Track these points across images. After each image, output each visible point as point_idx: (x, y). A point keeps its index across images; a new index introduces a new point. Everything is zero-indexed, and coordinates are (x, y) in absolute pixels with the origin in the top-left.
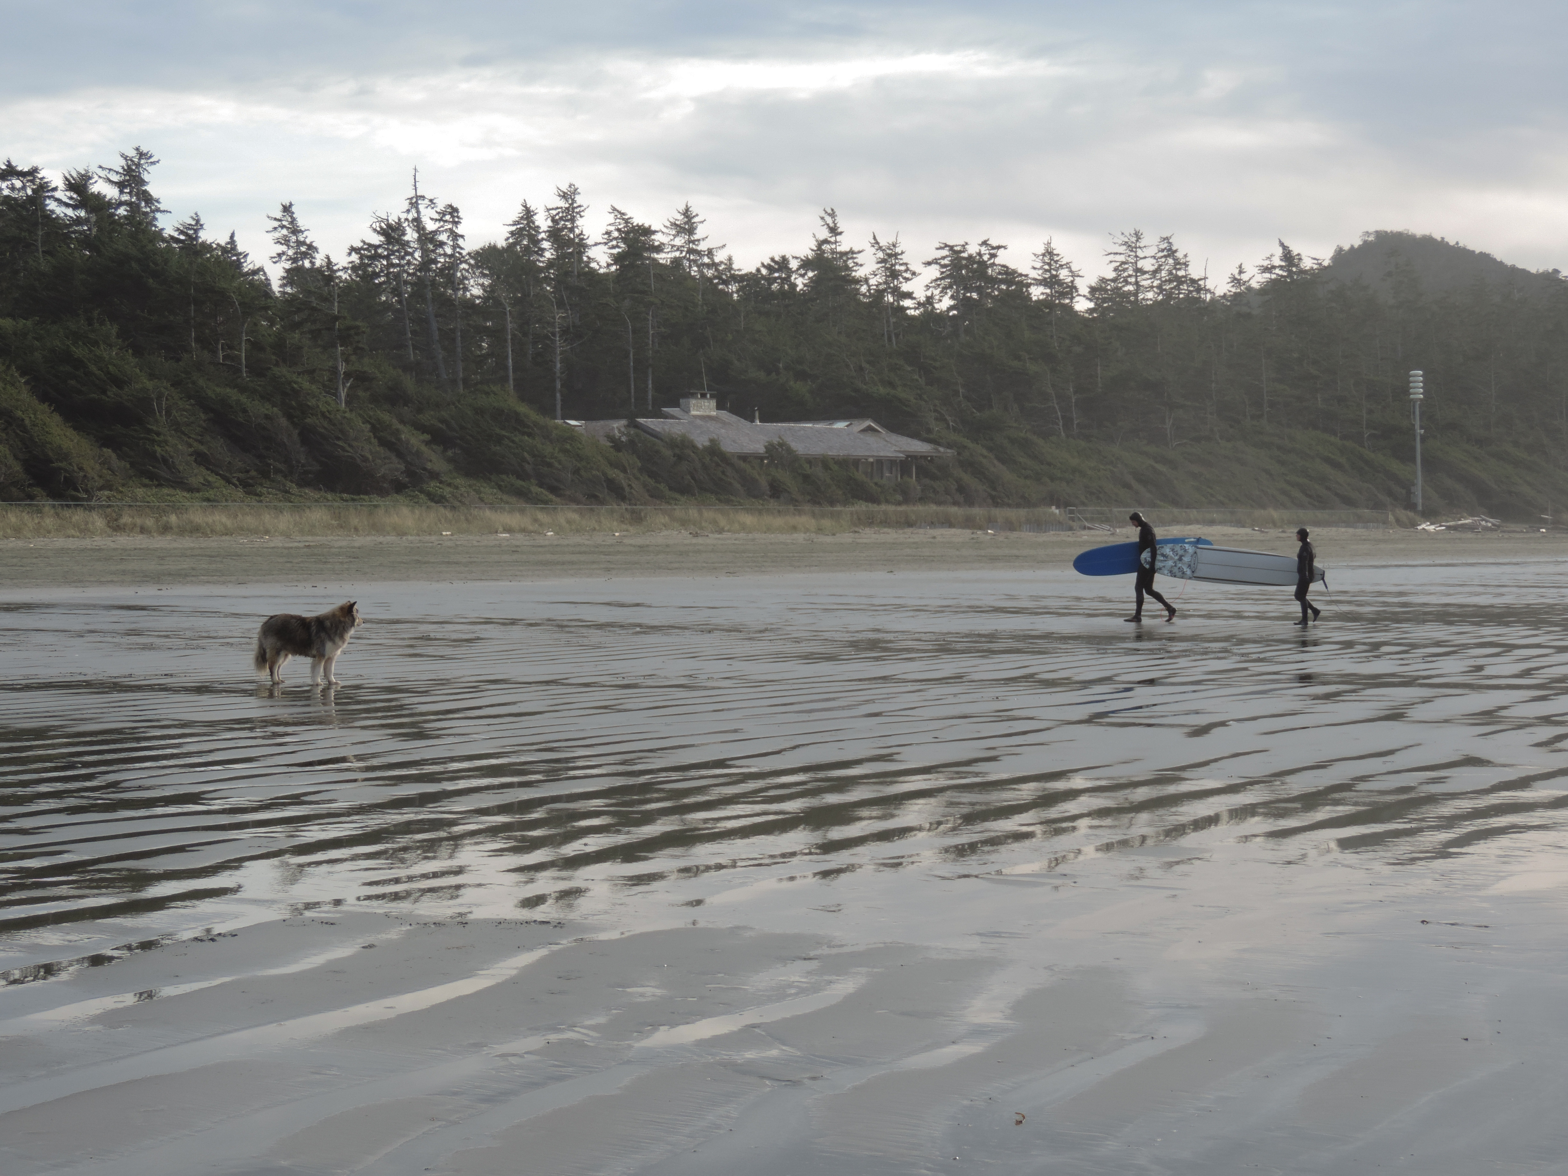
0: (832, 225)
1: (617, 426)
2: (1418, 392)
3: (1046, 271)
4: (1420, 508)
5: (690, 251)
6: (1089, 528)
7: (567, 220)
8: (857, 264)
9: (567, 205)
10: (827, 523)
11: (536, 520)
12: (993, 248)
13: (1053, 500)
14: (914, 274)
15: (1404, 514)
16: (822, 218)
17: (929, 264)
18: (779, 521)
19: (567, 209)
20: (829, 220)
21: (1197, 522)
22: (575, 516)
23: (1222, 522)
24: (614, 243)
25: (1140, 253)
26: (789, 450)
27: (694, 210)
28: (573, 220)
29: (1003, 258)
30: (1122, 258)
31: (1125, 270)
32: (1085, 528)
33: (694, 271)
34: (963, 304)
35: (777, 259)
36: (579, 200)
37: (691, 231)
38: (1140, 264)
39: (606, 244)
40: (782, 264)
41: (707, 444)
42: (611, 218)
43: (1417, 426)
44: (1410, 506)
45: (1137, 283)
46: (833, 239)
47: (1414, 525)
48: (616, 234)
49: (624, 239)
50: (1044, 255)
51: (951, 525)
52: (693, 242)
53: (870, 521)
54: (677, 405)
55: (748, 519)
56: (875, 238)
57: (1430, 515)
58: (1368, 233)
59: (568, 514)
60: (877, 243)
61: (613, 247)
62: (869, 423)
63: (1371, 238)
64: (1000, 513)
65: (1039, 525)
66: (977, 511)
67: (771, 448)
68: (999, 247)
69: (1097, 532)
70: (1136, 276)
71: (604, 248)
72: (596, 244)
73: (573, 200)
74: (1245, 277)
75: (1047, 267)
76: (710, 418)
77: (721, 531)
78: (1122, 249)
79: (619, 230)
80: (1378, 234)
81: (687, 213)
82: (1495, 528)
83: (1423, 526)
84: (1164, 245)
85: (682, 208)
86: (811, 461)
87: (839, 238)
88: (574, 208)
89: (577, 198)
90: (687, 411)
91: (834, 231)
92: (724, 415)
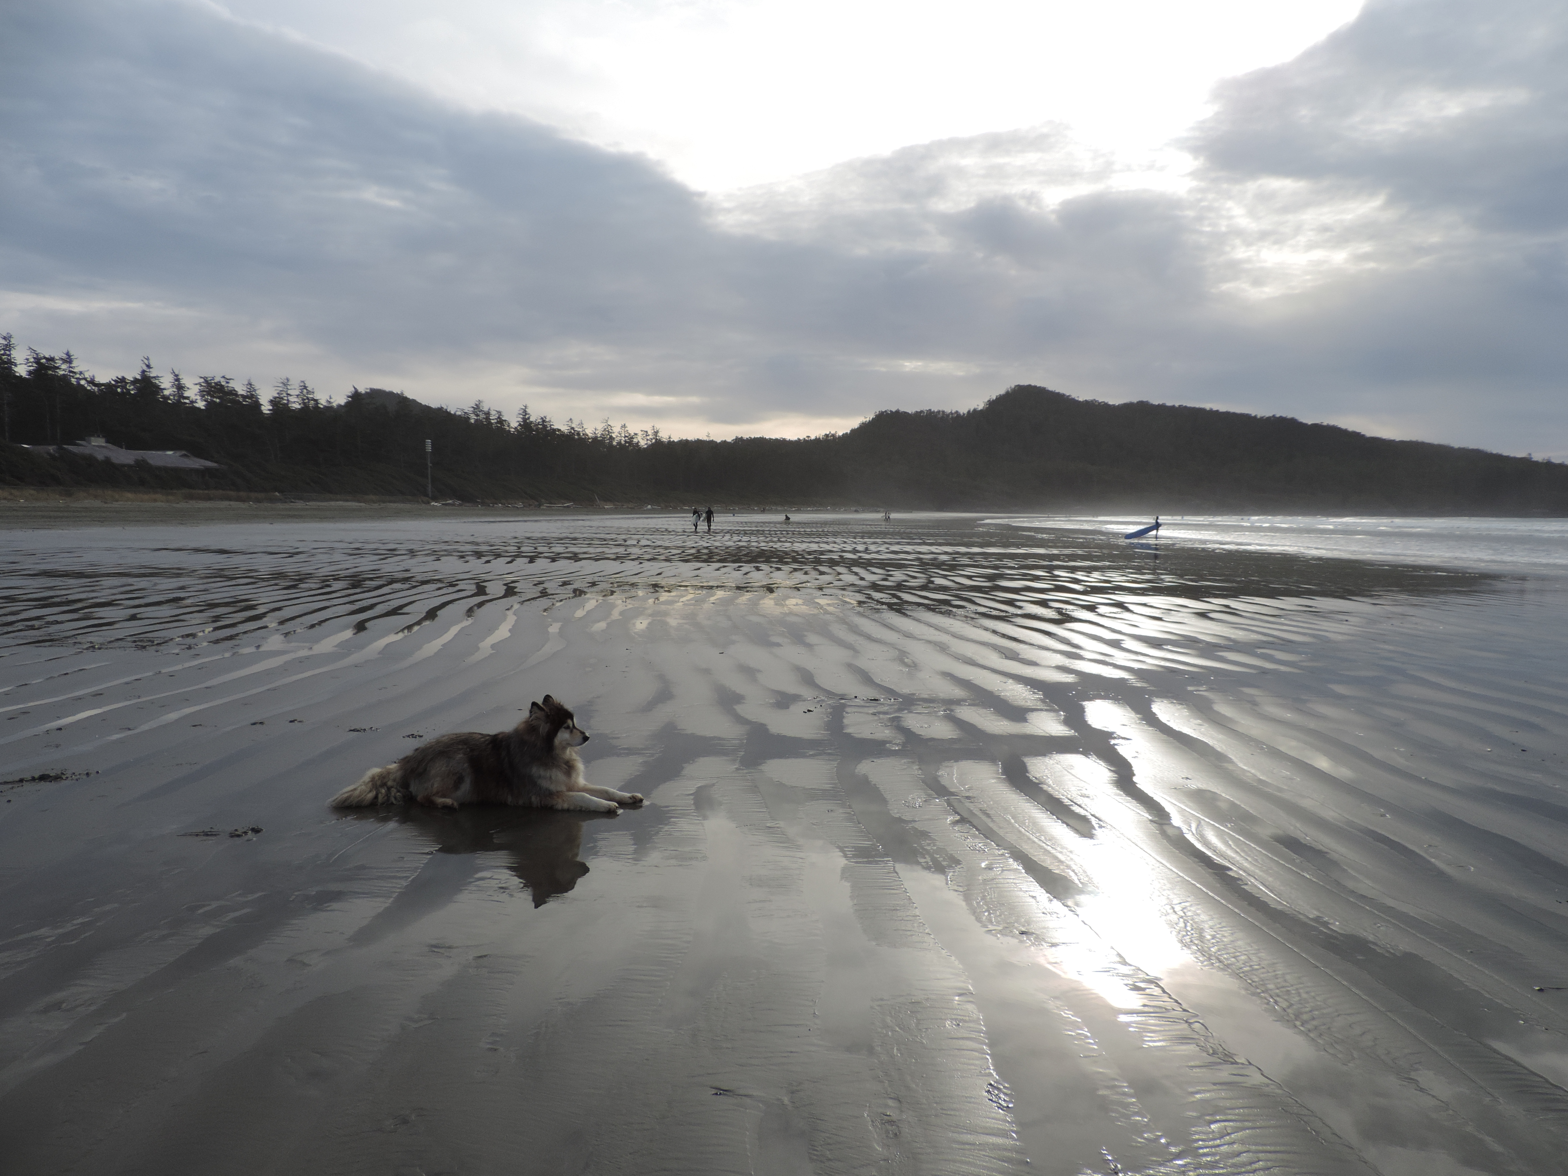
0: (147, 364)
1: (51, 449)
2: (429, 448)
3: (248, 392)
4: (430, 496)
5: (71, 372)
6: (294, 502)
7: (7, 350)
8: (160, 382)
9: (6, 343)
10: (170, 497)
11: (11, 494)
12: (228, 379)
13: (276, 489)
14: (188, 388)
15: (425, 499)
16: (143, 360)
17: (196, 384)
18: (146, 497)
19: (7, 345)
20: (146, 362)
21: (341, 500)
22: (32, 492)
23: (351, 501)
24: (30, 364)
25: (289, 387)
26: (148, 463)
27: (71, 353)
28: (10, 350)
29: (232, 384)
30: (281, 389)
31: (282, 394)
32: (292, 502)
33: (73, 381)
34: (209, 404)
35: (120, 377)
36: (13, 341)
37: (70, 362)
38: (289, 392)
39: (26, 364)
40: (123, 380)
41: (103, 459)
42: (29, 352)
43: (429, 463)
44: (426, 495)
45: (288, 400)
46: (148, 370)
47: (429, 503)
48: (32, 360)
49: (36, 363)
50: (247, 385)
51: (230, 500)
52: (71, 367)
53: (191, 497)
54: (84, 440)
55: (130, 495)
56: (173, 370)
57: (435, 499)
58: (367, 389)
59: (30, 492)
60: (174, 373)
61: (30, 366)
62: (184, 452)
63: (368, 391)
64: (253, 495)
65: (272, 500)
66: (243, 494)
67: (137, 461)
68: (230, 379)
69: (298, 504)
70: (287, 397)
71: (25, 366)
72: (20, 364)
73: (10, 341)
74: (332, 400)
75: (248, 390)
76: (103, 447)
77: (117, 501)
78: (281, 385)
79: (34, 358)
80: (371, 389)
81: (68, 354)
82: (460, 505)
83: (432, 503)
84: (302, 384)
85: (65, 351)
86: (159, 468)
87: (151, 370)
88: (10, 345)
89: (12, 340)
90: (90, 443)
91: (148, 366)
92: (110, 445)
